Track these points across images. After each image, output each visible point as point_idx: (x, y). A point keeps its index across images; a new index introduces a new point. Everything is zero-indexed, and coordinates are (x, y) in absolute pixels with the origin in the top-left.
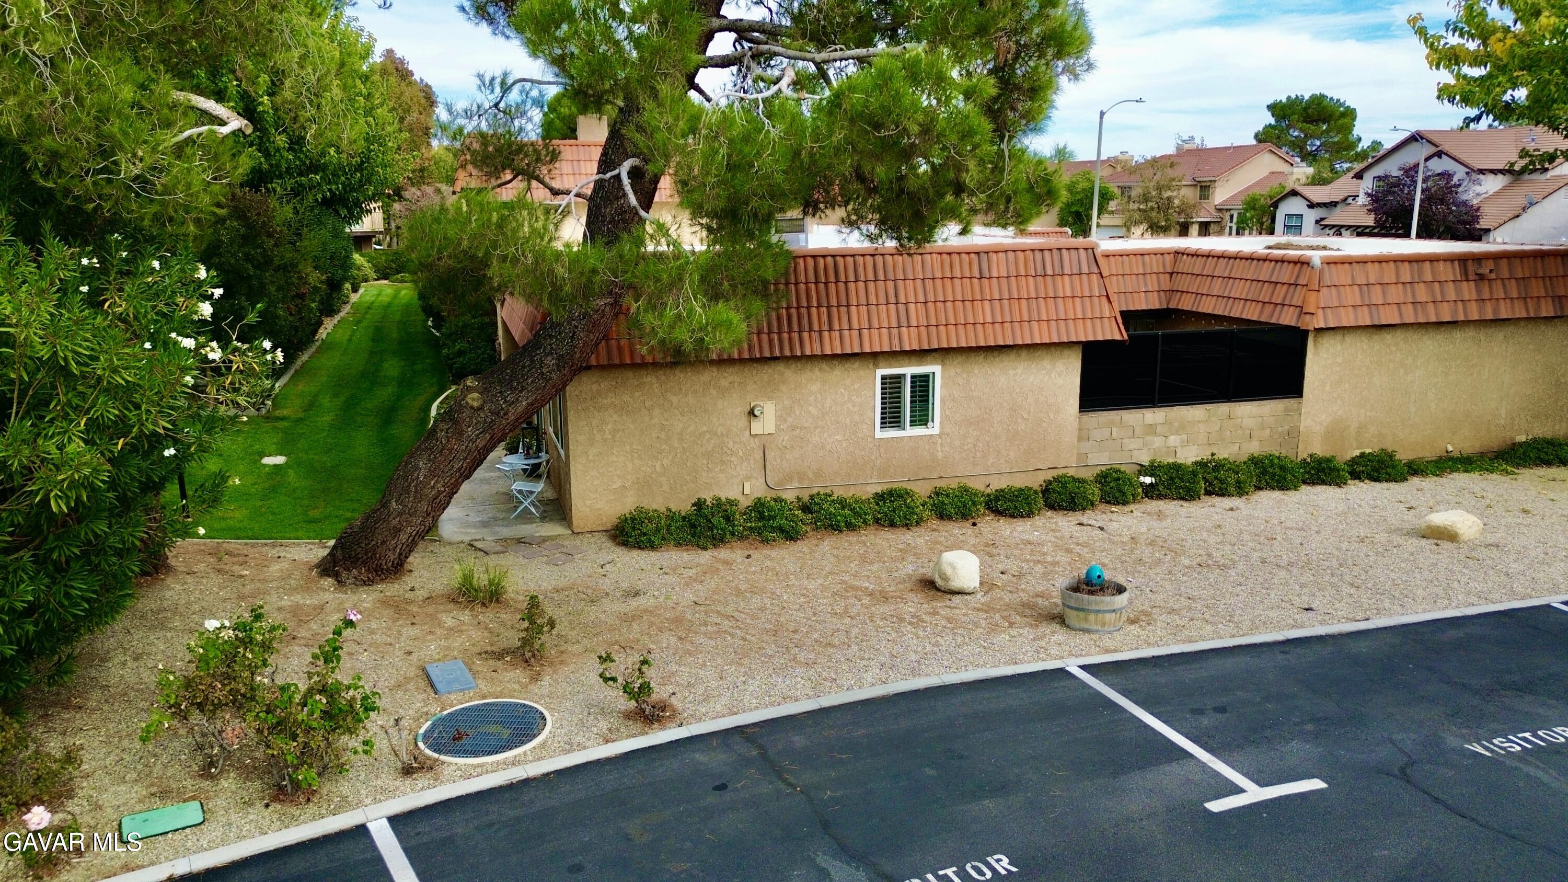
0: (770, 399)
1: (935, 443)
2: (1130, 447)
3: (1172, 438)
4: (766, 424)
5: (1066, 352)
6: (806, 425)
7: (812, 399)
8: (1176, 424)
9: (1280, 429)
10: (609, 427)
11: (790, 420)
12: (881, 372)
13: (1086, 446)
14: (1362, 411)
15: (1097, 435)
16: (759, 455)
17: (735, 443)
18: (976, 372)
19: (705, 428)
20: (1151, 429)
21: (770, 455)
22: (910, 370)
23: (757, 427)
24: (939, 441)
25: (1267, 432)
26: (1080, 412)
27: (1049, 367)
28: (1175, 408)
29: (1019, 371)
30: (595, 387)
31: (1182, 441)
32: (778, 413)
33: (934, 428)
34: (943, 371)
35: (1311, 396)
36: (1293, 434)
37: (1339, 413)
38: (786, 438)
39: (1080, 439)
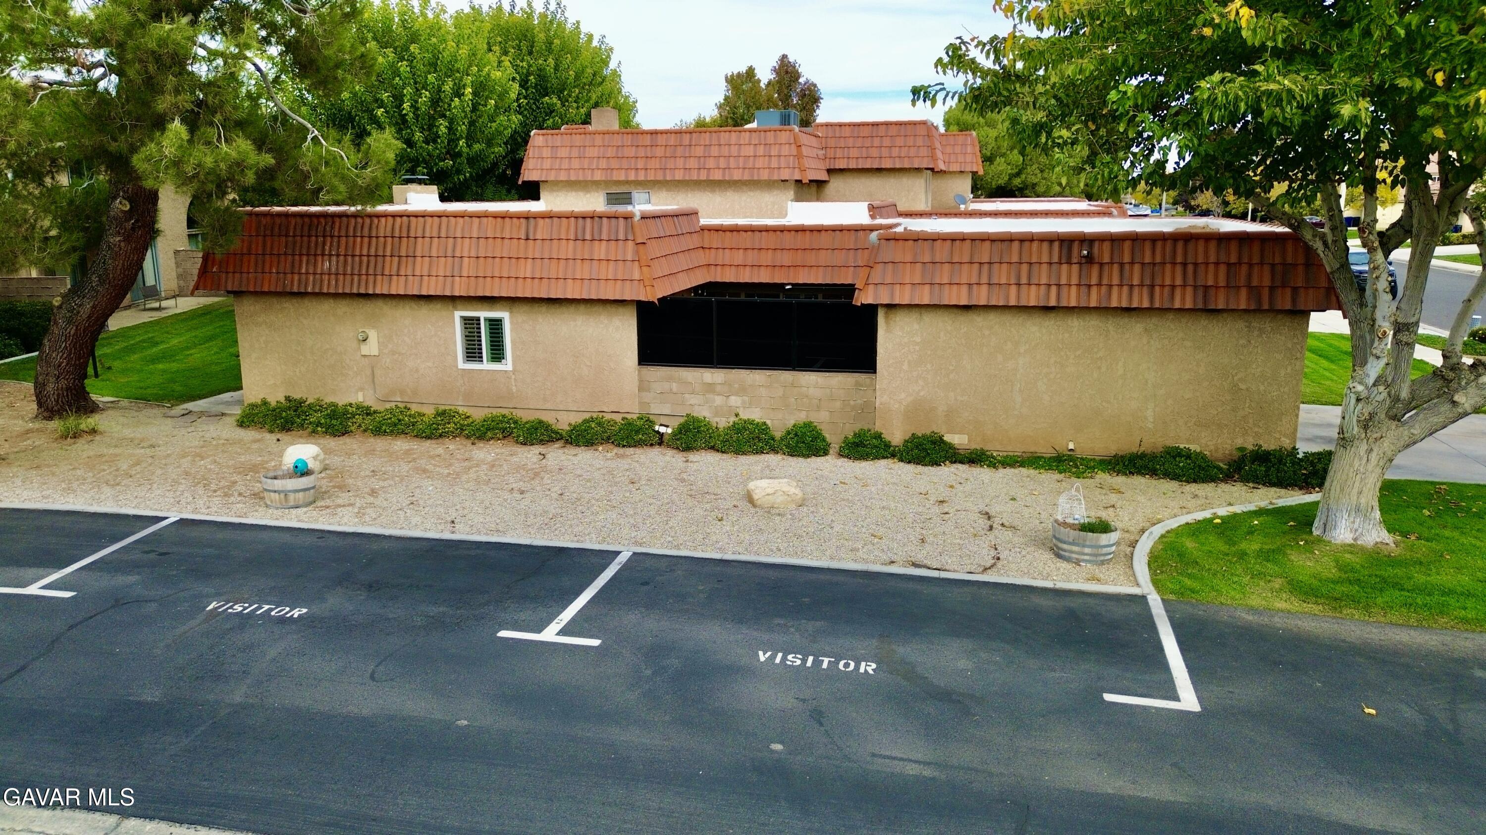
0: (373, 327)
1: (510, 378)
2: (692, 402)
3: (733, 398)
4: (371, 348)
5: (621, 310)
6: (404, 351)
7: (406, 331)
8: (736, 386)
9: (852, 403)
10: (264, 338)
11: (390, 346)
12: (458, 314)
13: (647, 397)
14: (952, 394)
15: (657, 387)
16: (369, 372)
17: (351, 360)
18: (541, 320)
19: (328, 346)
20: (710, 388)
21: (378, 372)
22: (484, 314)
23: (365, 349)
24: (513, 377)
25: (838, 404)
26: (640, 363)
27: (606, 321)
28: (734, 371)
29: (579, 323)
30: (252, 308)
31: (744, 402)
32: (381, 340)
33: (507, 365)
34: (511, 318)
35: (886, 374)
36: (869, 409)
37: (922, 394)
38: (388, 360)
39: (641, 389)
